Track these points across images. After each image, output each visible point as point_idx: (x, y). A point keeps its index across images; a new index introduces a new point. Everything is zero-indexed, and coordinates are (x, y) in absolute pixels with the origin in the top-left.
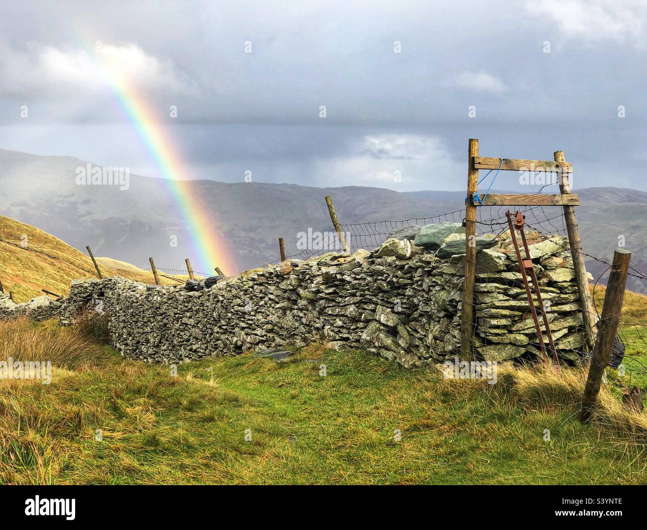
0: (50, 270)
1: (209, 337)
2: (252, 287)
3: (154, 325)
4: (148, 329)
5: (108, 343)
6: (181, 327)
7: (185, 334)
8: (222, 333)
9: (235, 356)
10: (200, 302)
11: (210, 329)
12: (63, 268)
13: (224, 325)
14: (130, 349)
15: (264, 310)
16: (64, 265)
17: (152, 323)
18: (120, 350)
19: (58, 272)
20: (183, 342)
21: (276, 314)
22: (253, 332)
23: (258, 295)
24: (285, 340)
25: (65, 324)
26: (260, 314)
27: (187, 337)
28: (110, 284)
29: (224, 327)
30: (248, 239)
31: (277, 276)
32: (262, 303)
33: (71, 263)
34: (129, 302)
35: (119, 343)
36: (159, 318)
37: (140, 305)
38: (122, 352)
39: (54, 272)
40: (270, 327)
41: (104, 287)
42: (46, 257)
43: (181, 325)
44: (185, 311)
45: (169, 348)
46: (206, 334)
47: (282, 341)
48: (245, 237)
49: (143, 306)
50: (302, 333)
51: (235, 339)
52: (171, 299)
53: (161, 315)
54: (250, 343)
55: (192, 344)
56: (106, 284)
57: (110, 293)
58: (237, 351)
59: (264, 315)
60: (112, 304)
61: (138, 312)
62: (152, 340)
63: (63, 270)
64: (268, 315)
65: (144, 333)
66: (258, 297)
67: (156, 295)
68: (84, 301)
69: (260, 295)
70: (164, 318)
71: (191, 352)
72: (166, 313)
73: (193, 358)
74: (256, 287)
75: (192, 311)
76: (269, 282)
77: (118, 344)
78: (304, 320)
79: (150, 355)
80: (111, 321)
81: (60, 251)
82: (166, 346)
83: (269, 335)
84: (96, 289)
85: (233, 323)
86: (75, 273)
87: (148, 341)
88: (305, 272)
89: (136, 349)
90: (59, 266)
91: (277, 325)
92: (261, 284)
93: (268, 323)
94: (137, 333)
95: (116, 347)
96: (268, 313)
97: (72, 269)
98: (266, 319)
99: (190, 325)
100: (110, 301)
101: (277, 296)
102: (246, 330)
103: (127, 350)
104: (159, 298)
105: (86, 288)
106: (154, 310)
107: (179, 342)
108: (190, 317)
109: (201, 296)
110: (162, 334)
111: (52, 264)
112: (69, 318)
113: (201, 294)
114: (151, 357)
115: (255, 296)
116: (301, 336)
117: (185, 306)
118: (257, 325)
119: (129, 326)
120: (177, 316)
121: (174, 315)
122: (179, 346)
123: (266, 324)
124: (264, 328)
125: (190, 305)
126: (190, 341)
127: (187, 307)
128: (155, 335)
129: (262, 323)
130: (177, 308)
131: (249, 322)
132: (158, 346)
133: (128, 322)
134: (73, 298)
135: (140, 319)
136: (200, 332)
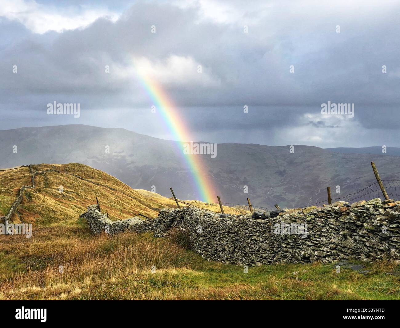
0: (112, 197)
1: (276, 249)
2: (314, 219)
3: (229, 240)
4: (224, 242)
5: (190, 249)
6: (251, 242)
7: (254, 247)
8: (289, 248)
9: (303, 264)
10: (267, 227)
11: (277, 244)
12: (119, 196)
13: (290, 243)
14: (210, 254)
15: (327, 235)
16: (120, 194)
17: (226, 238)
18: (201, 254)
19: (116, 198)
20: (254, 251)
21: (337, 238)
22: (320, 249)
23: (320, 225)
24: (348, 256)
25: (158, 236)
26: (324, 237)
27: (257, 249)
28: (188, 212)
29: (291, 244)
30: (228, 178)
31: (336, 213)
32: (324, 230)
33: (124, 193)
34: (207, 224)
35: (200, 250)
36: (232, 235)
37: (217, 226)
38: (202, 256)
39: (114, 198)
40: (333, 246)
41: (184, 213)
42: (109, 189)
43: (251, 241)
44: (254, 232)
45: (242, 255)
46: (274, 248)
47: (345, 256)
48: (227, 177)
49: (219, 227)
50: (366, 252)
51: (303, 253)
52: (242, 223)
53: (234, 233)
54: (317, 256)
55: (262, 253)
56: (185, 212)
57: (189, 218)
58: (305, 261)
59: (327, 238)
60: (190, 225)
61: (215, 231)
62: (227, 249)
63: (119, 197)
64: (331, 238)
65: (221, 244)
66: (320, 226)
67: (229, 220)
68: (170, 222)
69: (322, 225)
70: (236, 235)
71: (262, 259)
72: (237, 232)
73: (264, 262)
74: (317, 219)
75: (260, 232)
76: (329, 216)
77: (198, 250)
78: (367, 244)
79: (227, 259)
80: (192, 235)
81: (117, 186)
82: (239, 254)
83: (333, 251)
84: (179, 215)
85: (299, 242)
86: (126, 199)
87: (224, 250)
88: (363, 211)
89: (215, 255)
90: (117, 195)
91: (339, 245)
92: (321, 217)
93: (331, 243)
94: (215, 244)
95: (197, 252)
96: (331, 237)
97: (125, 197)
98: (329, 240)
99: (259, 241)
100: (188, 222)
101: (337, 226)
102: (312, 247)
103: (207, 254)
104: (231, 223)
105: (171, 214)
106: (227, 230)
107: (251, 252)
108: (259, 236)
109: (267, 223)
110: (235, 246)
111: (113, 194)
112: (160, 232)
113: (268, 221)
114: (228, 260)
115: (317, 225)
116: (365, 254)
117: (254, 229)
118: (322, 245)
119: (208, 239)
120: (248, 235)
121: (245, 234)
122: (250, 254)
123: (330, 244)
124: (329, 246)
125: (258, 229)
126: (261, 252)
127: (256, 229)
128: (230, 246)
129: (327, 243)
130: (247, 230)
131: (315, 242)
132: (232, 253)
133: (207, 236)
134: (162, 220)
135: (217, 235)
136: (268, 246)
